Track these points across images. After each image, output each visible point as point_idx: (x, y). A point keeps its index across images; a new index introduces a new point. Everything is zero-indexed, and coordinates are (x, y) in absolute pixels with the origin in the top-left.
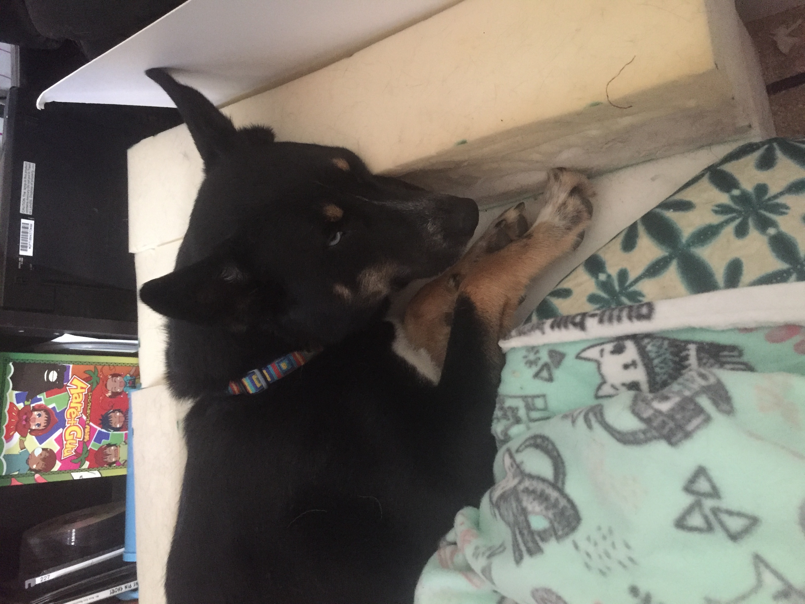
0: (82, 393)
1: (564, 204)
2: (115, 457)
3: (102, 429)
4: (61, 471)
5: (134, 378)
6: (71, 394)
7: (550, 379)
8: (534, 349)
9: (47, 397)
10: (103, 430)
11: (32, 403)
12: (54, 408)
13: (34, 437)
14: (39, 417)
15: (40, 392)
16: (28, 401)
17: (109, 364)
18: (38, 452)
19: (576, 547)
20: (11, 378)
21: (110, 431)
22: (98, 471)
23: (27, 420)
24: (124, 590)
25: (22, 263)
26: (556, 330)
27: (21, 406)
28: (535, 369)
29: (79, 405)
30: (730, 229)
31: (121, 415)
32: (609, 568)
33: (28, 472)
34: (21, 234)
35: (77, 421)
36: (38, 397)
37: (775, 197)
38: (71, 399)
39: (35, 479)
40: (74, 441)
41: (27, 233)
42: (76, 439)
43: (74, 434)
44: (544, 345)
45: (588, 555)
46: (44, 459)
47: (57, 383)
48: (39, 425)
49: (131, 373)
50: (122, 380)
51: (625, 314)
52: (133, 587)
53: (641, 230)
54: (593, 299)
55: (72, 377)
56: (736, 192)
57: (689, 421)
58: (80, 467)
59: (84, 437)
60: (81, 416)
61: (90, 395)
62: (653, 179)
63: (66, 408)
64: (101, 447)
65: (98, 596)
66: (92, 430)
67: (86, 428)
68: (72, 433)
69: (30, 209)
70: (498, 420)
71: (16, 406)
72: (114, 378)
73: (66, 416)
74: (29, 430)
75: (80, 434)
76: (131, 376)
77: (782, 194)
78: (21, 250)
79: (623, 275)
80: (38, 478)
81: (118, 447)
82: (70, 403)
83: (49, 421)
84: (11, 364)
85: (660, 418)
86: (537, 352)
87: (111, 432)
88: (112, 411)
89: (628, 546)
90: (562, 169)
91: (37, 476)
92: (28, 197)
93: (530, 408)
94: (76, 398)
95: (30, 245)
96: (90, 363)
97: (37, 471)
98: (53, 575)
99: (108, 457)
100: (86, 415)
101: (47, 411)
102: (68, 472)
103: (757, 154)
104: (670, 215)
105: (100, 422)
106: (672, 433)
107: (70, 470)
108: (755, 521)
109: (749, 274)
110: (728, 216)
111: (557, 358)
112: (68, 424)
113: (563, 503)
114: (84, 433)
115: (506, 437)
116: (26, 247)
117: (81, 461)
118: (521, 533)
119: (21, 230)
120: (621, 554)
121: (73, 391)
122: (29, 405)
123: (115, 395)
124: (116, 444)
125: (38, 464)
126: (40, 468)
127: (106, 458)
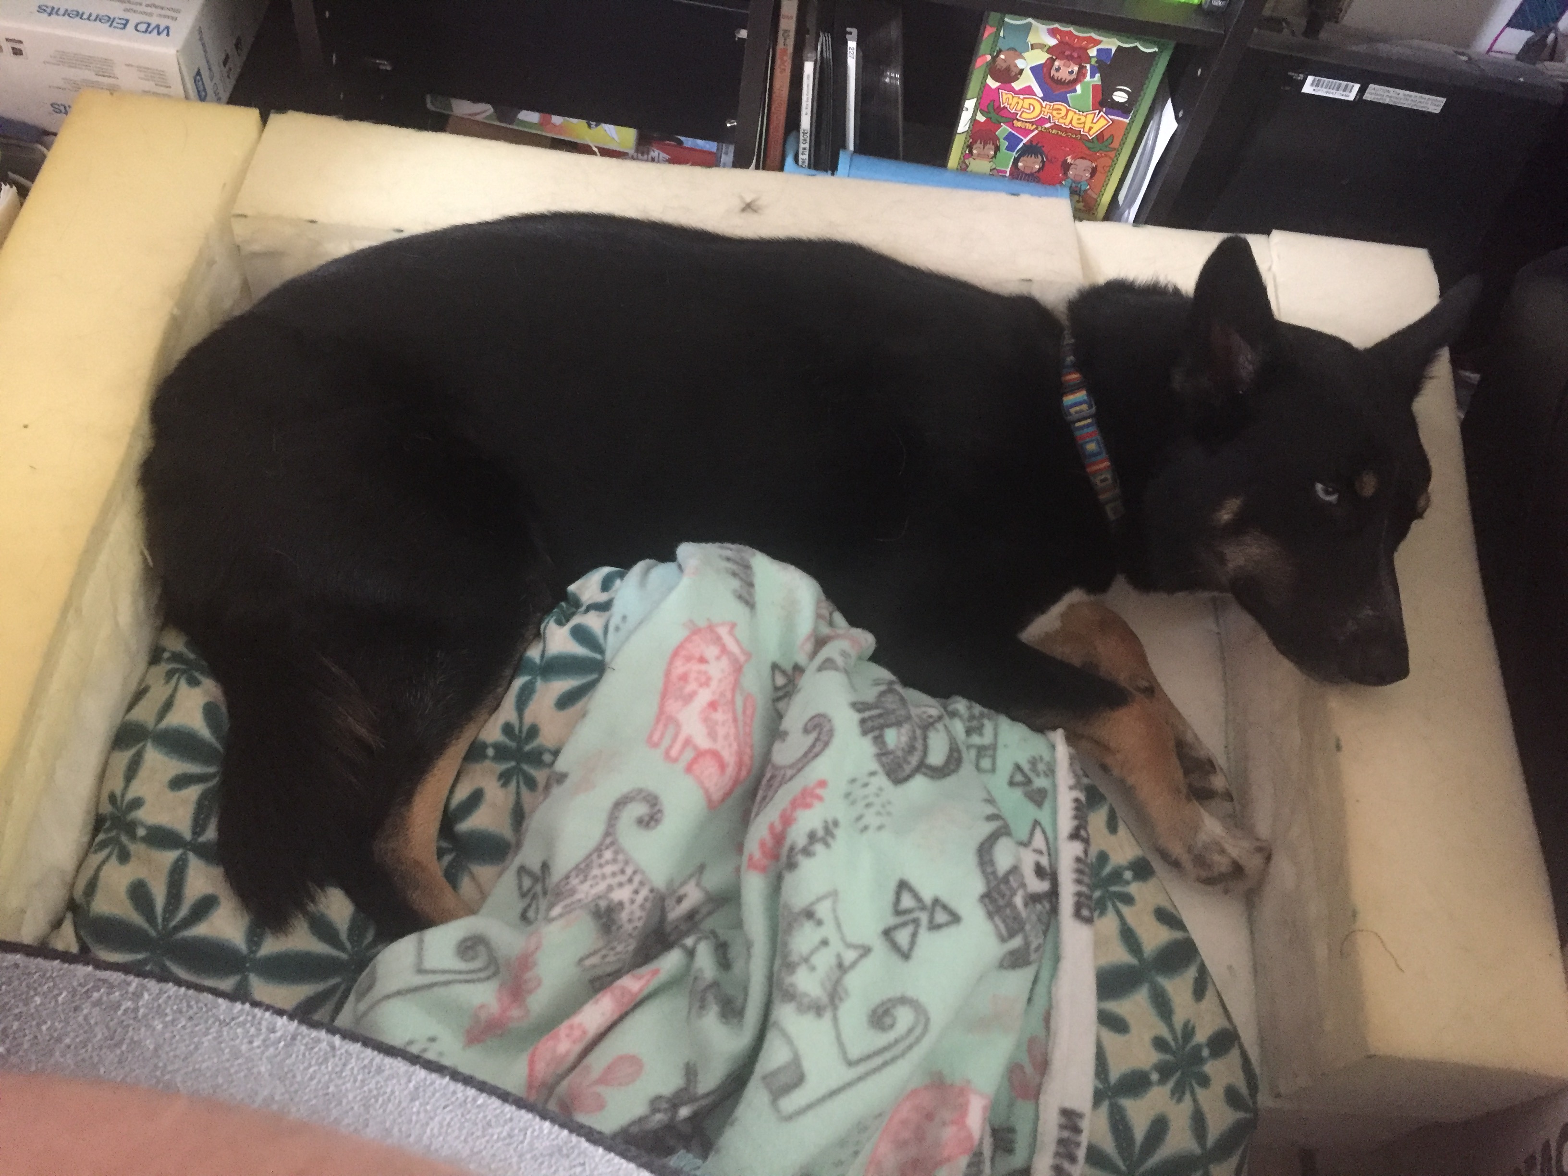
0: (1084, 128)
1: (1223, 851)
2: (979, 155)
3: (1024, 144)
4: (984, 87)
5: (1082, 193)
6: (1087, 114)
7: (1012, 783)
8: (1051, 772)
9: (1093, 85)
10: (1021, 145)
11: (1092, 67)
12: (1075, 91)
13: (1043, 61)
14: (1069, 72)
15: (1102, 79)
16: (1097, 62)
17: (1112, 167)
18: (1020, 64)
19: (873, 774)
20: (1136, 47)
21: (1016, 154)
22: (968, 130)
23: (1070, 58)
24: (802, 146)
25: (1294, 77)
26: (1073, 805)
27: (1093, 52)
28: (1026, 767)
29: (1067, 121)
30: (1164, 1032)
31: (1034, 171)
32: (853, 803)
33: (998, 48)
34: (1339, 82)
35: (1046, 116)
36: (1098, 75)
37: (1193, 1093)
38: (1080, 115)
39: (985, 55)
40: (1019, 108)
41: (1338, 90)
42: (1021, 110)
43: (1030, 109)
44: (1055, 786)
45: (866, 785)
46: (1008, 70)
47: (1109, 100)
48: (1058, 70)
49: (1089, 192)
50: (1084, 179)
51: (1084, 889)
52: (801, 157)
53: (1178, 935)
54: (1103, 857)
55: (1111, 119)
56: (1205, 1052)
57: (1004, 921)
59: (1020, 121)
60: (1051, 121)
61: (1077, 136)
62: (1230, 968)
63: (1069, 106)
64: (999, 140)
65: (806, 114)
66: (1026, 132)
67: (1032, 126)
68: (1032, 108)
69: (1373, 98)
70: (970, 708)
71: (1095, 46)
72: (1090, 170)
73: (1058, 104)
74: (1054, 57)
75: (1027, 116)
76: (1085, 191)
77: (1195, 1101)
78: (1314, 79)
79: (1128, 900)
80: (985, 58)
81: (991, 160)
82: (1074, 111)
83: (1060, 82)
84: (1156, 49)
85: (1008, 893)
86: (1046, 775)
87: (1014, 155)
88: (1045, 159)
89: (880, 828)
90: (1268, 858)
91: (989, 58)
92: (1391, 97)
93: (981, 751)
94: (1079, 119)
95: (1319, 90)
96: (1123, 143)
97: (994, 58)
98: (851, 62)
99: (982, 146)
100: (1051, 127)
101: (1075, 81)
102: (979, 94)
103: (1244, 1090)
104: (1192, 973)
106: (993, 901)
107: (981, 98)
108: (906, 956)
109: (1110, 1039)
110: (1179, 1036)
111: (1038, 797)
112: (1046, 104)
113: (908, 769)
114: (1026, 122)
115: (953, 714)
116: (1317, 85)
117: (988, 112)
118: (880, 716)
119: (1344, 83)
120: (871, 819)
121: (1090, 117)
122: (1089, 62)
123: (1066, 167)
124: (995, 158)
125: (1005, 61)
126: (997, 63)
127: (981, 143)
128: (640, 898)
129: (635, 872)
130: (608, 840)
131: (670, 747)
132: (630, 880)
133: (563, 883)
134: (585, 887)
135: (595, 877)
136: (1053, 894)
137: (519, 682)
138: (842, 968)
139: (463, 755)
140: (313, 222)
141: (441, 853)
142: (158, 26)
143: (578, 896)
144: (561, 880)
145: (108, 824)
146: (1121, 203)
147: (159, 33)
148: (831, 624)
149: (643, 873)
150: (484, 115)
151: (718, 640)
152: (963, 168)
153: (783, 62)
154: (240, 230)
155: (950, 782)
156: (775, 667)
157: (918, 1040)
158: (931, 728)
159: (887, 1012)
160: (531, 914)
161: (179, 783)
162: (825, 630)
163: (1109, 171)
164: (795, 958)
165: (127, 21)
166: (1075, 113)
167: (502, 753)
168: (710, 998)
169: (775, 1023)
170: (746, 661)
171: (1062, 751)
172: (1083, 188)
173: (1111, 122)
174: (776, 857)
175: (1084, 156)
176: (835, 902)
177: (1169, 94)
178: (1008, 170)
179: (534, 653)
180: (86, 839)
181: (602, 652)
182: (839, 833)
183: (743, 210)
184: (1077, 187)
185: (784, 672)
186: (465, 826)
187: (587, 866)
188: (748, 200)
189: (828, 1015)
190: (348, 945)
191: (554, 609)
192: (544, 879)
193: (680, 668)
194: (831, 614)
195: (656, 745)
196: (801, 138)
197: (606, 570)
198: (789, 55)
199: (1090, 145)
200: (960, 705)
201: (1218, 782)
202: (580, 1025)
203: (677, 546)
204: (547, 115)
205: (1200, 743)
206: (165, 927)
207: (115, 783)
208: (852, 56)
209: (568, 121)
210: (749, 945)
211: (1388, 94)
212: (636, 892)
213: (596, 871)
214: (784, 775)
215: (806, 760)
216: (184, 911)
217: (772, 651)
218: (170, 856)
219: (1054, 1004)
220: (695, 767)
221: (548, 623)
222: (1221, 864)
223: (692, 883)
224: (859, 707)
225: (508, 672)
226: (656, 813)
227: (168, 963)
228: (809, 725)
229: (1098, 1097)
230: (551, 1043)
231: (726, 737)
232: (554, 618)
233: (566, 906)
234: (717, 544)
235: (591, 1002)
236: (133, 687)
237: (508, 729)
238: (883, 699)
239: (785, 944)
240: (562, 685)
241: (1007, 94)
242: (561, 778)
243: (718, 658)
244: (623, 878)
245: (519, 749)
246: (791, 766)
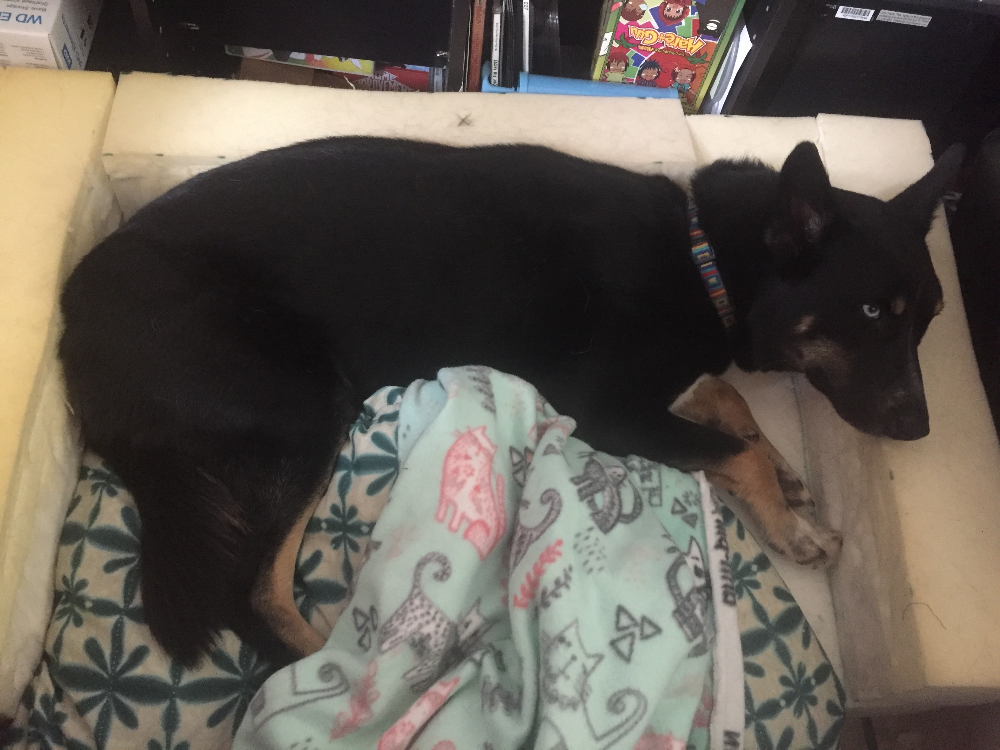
0: (687, 48)
1: (812, 543)
2: (614, 69)
3: (645, 61)
4: (618, 24)
5: (685, 92)
6: (689, 39)
7: (673, 512)
8: (698, 501)
9: (693, 20)
10: (643, 62)
11: (692, 7)
12: (681, 24)
13: (659, 5)
14: (676, 11)
15: (700, 15)
16: (696, 4)
17: (706, 73)
18: (643, 7)
19: (590, 529)
21: (640, 68)
22: (606, 54)
24: (494, 71)
25: (830, 8)
26: (716, 524)
28: (682, 500)
29: (675, 45)
30: (787, 673)
31: (652, 79)
32: (580, 552)
34: (860, 9)
35: (661, 41)
36: (696, 13)
37: (808, 711)
38: (684, 39)
40: (642, 37)
41: (859, 14)
42: (644, 39)
43: (649, 37)
44: (702, 512)
45: (587, 538)
46: (634, 11)
47: (704, 29)
48: (669, 10)
49: (690, 91)
50: (687, 82)
51: (729, 583)
52: (493, 78)
53: (789, 605)
54: (737, 557)
55: (705, 41)
56: (813, 682)
57: (690, 628)
58: (617, 41)
59: (643, 45)
60: (664, 45)
61: (682, 54)
62: (820, 617)
63: (677, 34)
64: (628, 59)
65: (496, 50)
66: (648, 53)
67: (651, 48)
68: (651, 36)
69: (883, 19)
70: (641, 462)
72: (691, 76)
73: (669, 33)
74: (667, 2)
75: (646, 42)
76: (688, 90)
77: (809, 715)
78: (844, 8)
79: (756, 585)
80: (619, 5)
81: (623, 73)
82: (680, 38)
83: (670, 19)
85: (691, 608)
86: (696, 504)
87: (639, 68)
88: (660, 70)
89: (601, 569)
90: (841, 544)
91: (621, 4)
92: (895, 18)
93: (653, 492)
94: (683, 43)
95: (847, 15)
96: (713, 57)
97: (625, 5)
98: (526, 13)
99: (616, 63)
100: (664, 49)
101: (681, 18)
102: (614, 29)
103: (837, 702)
104: (800, 630)
105: (653, 60)
106: (681, 615)
107: (615, 32)
108: (627, 659)
109: (753, 681)
110: (796, 674)
111: (691, 520)
112: (661, 34)
113: (612, 520)
114: (647, 46)
115: (631, 469)
116: (846, 12)
117: (621, 41)
118: (590, 485)
119: (864, 10)
120: (594, 563)
121: (691, 41)
122: (691, 4)
123: (675, 75)
124: (626, 71)
125: (632, 6)
126: (626, 8)
127: (616, 62)
128: (441, 630)
129: (436, 613)
130: (416, 591)
131: (452, 521)
132: (434, 618)
133: (389, 625)
134: (404, 627)
135: (410, 619)
136: (708, 587)
137: (339, 475)
138: (586, 673)
139: (304, 528)
140: (161, 155)
141: (296, 596)
142: (33, 16)
143: (399, 634)
144: (387, 623)
145: (64, 597)
146: (712, 98)
147: (34, 22)
148: (545, 414)
149: (442, 612)
150: (266, 56)
151: (475, 441)
152: (603, 80)
153: (479, 16)
154: (108, 165)
155: (639, 522)
156: (512, 450)
157: (641, 717)
158: (621, 485)
159: (618, 700)
160: (366, 641)
161: (110, 567)
162: (543, 420)
163: (704, 77)
164: (555, 671)
165: (10, 14)
166: (681, 38)
167: (332, 526)
168: (497, 697)
169: (546, 719)
170: (495, 452)
171: (705, 487)
172: (686, 88)
173: (706, 44)
174: (532, 596)
175: (688, 67)
176: (577, 628)
177: (744, 22)
178: (635, 79)
179: (346, 452)
180: (49, 611)
181: (395, 452)
182: (574, 575)
183: (460, 124)
184: (682, 87)
185: (518, 453)
186: (311, 577)
187: (403, 611)
188: (463, 117)
189: (580, 708)
190: (241, 670)
191: (357, 420)
192: (373, 619)
193: (452, 465)
194: (543, 405)
195: (441, 521)
196: (493, 66)
197: (389, 389)
198: (483, 10)
199: (690, 59)
200: (635, 461)
201: (805, 495)
202: (409, 723)
203: (438, 370)
204: (311, 55)
205: (790, 468)
206: (113, 671)
207: (66, 569)
208: (527, 8)
209: (326, 57)
210: (520, 661)
211: (893, 16)
212: (438, 626)
213: (410, 615)
214: (531, 535)
215: (546, 525)
216: (124, 660)
217: (509, 439)
218: (111, 621)
219: (715, 661)
220: (470, 533)
221: (354, 431)
222: (811, 551)
223: (474, 612)
224: (575, 480)
225: (330, 468)
226: (446, 569)
227: (119, 696)
228: (544, 497)
229: (748, 720)
230: (391, 737)
231: (488, 510)
232: (357, 429)
233: (392, 642)
234: (465, 367)
235: (415, 704)
236: (69, 497)
237: (335, 509)
238: (589, 470)
239: (547, 662)
240: (370, 477)
241: (633, 28)
242: (377, 545)
243: (477, 454)
244: (427, 618)
245: (344, 523)
246: (536, 529)
